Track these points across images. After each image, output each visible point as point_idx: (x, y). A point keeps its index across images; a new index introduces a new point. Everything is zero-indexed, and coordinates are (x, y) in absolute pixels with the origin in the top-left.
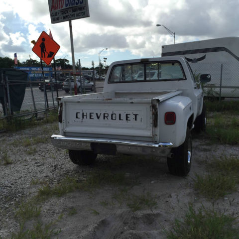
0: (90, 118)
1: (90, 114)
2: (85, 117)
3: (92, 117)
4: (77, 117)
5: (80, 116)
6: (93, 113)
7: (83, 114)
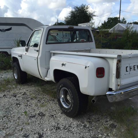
0: (134, 70)
1: (134, 66)
2: (131, 69)
3: (135, 69)
4: (127, 71)
5: (128, 69)
6: (135, 66)
7: (130, 67)
